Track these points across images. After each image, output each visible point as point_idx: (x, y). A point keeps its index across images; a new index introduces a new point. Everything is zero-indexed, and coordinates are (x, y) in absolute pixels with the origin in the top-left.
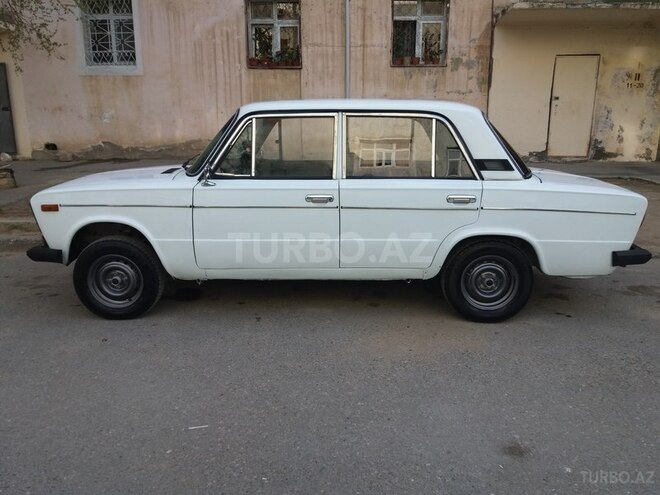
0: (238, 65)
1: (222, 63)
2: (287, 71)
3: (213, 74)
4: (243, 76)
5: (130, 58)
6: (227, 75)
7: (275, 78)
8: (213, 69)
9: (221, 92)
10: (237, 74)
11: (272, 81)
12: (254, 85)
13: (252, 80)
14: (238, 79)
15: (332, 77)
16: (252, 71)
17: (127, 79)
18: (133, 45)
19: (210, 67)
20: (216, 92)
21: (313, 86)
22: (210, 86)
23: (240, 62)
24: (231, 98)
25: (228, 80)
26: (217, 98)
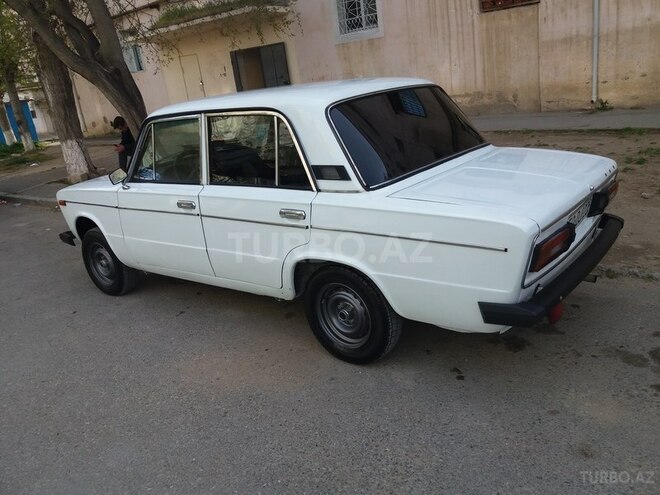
0: (470, 10)
1: (454, 11)
2: (522, 8)
3: (446, 25)
4: (476, 22)
5: (373, 21)
6: (460, 23)
7: (510, 18)
8: (446, 21)
9: (454, 43)
10: (470, 21)
11: (506, 22)
12: (487, 30)
13: (484, 25)
14: (471, 27)
15: (577, 6)
16: (484, 15)
17: (371, 42)
18: (375, 7)
19: (443, 18)
20: (450, 44)
21: (553, 20)
22: (444, 38)
23: (472, 8)
24: (464, 48)
25: (460, 29)
26: (450, 51)
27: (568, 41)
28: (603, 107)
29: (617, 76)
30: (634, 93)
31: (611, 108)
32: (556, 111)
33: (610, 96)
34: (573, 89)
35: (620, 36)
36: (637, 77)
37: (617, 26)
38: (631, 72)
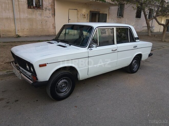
15: (9, 10)
27: (7, 19)
28: (19, 36)
29: (21, 29)
30: (25, 33)
31: (21, 37)
32: (6, 37)
33: (20, 34)
34: (10, 32)
35: (21, 20)
36: (26, 30)
37: (20, 17)
38: (24, 28)
